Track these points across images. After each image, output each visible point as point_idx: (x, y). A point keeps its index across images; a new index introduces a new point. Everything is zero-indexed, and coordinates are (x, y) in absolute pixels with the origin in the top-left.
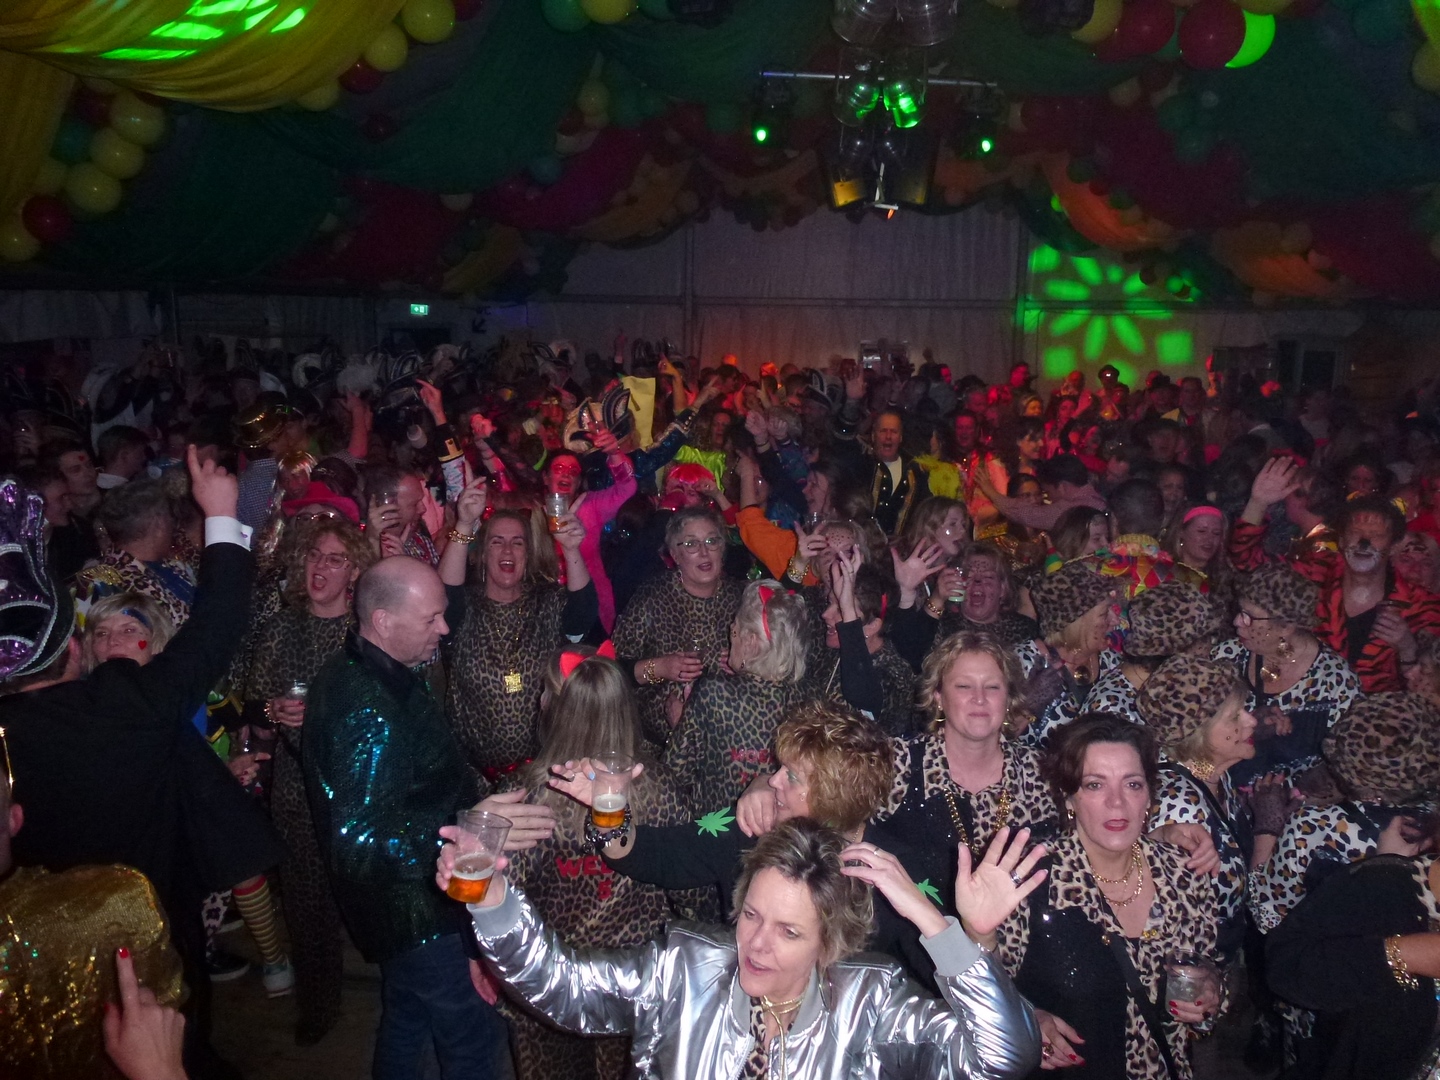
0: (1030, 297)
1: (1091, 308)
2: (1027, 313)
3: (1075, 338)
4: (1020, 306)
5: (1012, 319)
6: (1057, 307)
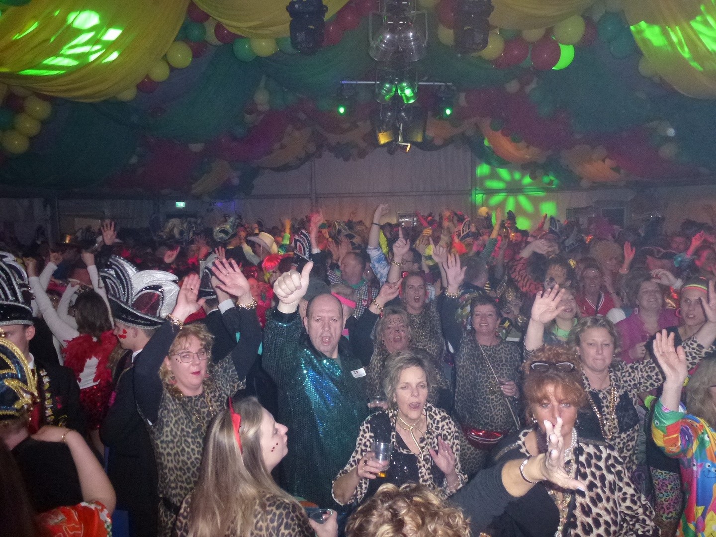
0: (478, 189)
1: (507, 192)
2: (477, 196)
4: (473, 193)
5: (470, 199)
6: (491, 192)
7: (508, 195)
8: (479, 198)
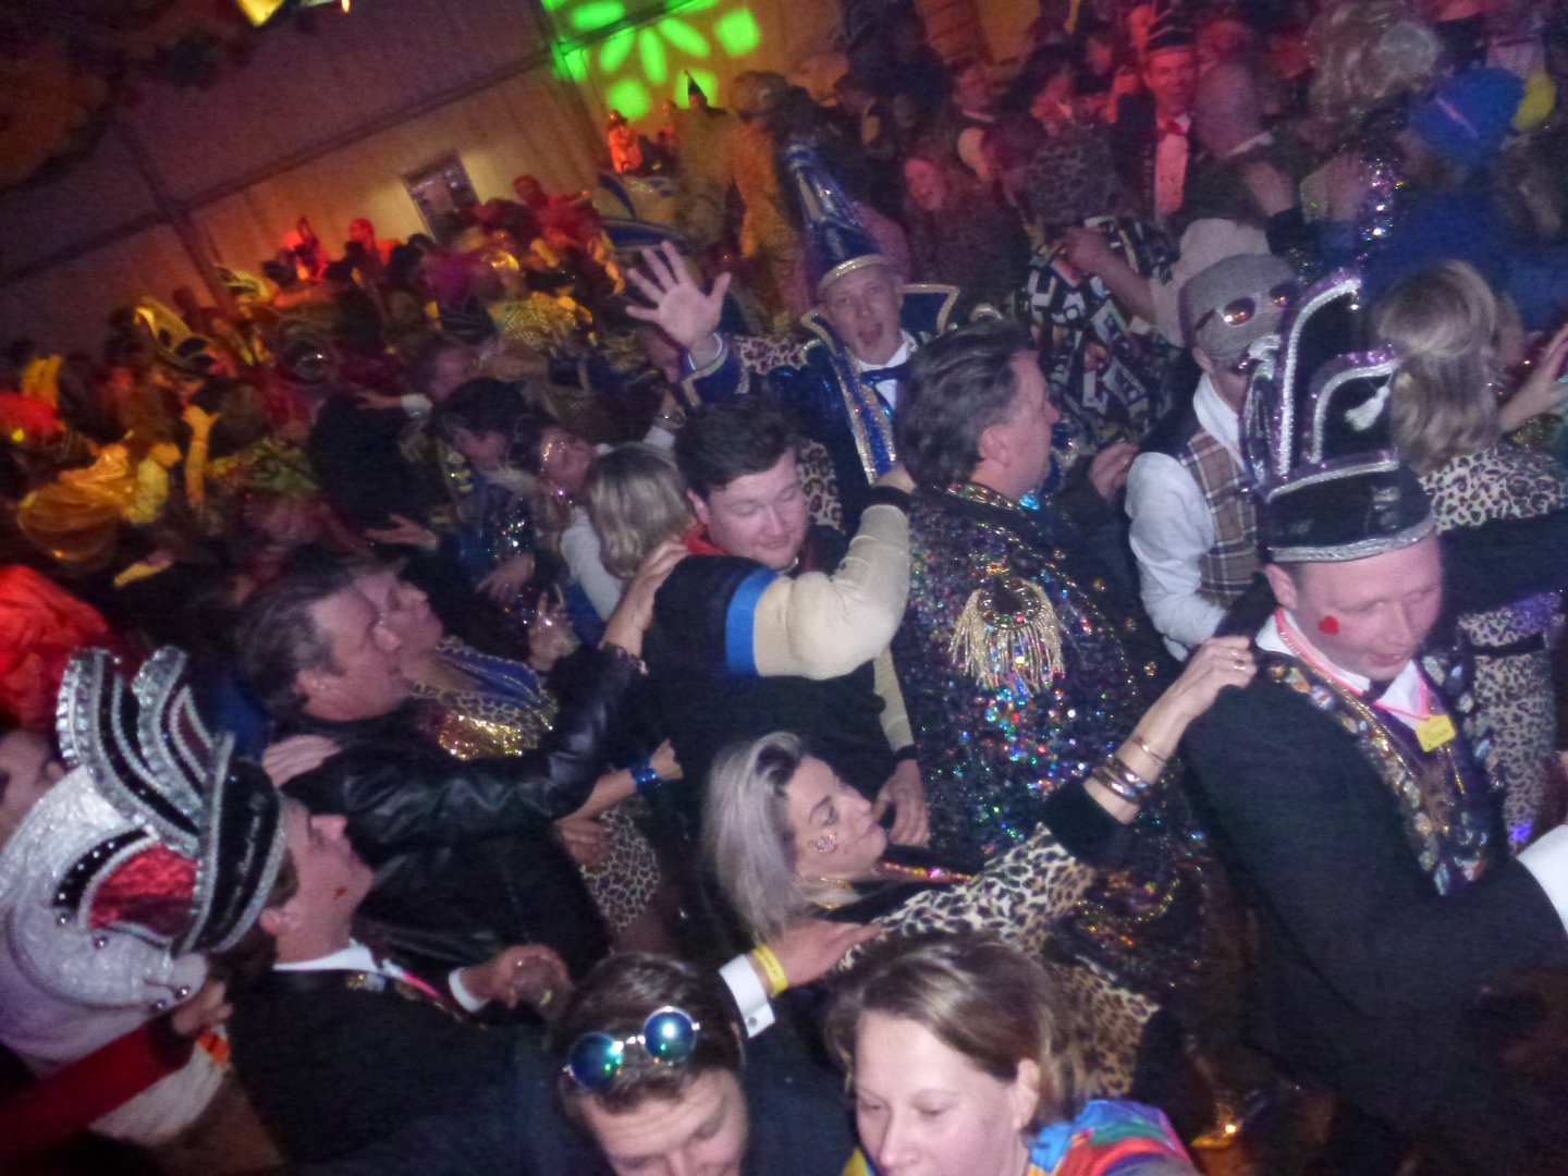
0: (563, 39)
1: (631, 25)
2: (566, 57)
3: (632, 66)
4: (556, 53)
5: (555, 73)
6: (595, 38)
7: (638, 30)
8: (573, 62)
